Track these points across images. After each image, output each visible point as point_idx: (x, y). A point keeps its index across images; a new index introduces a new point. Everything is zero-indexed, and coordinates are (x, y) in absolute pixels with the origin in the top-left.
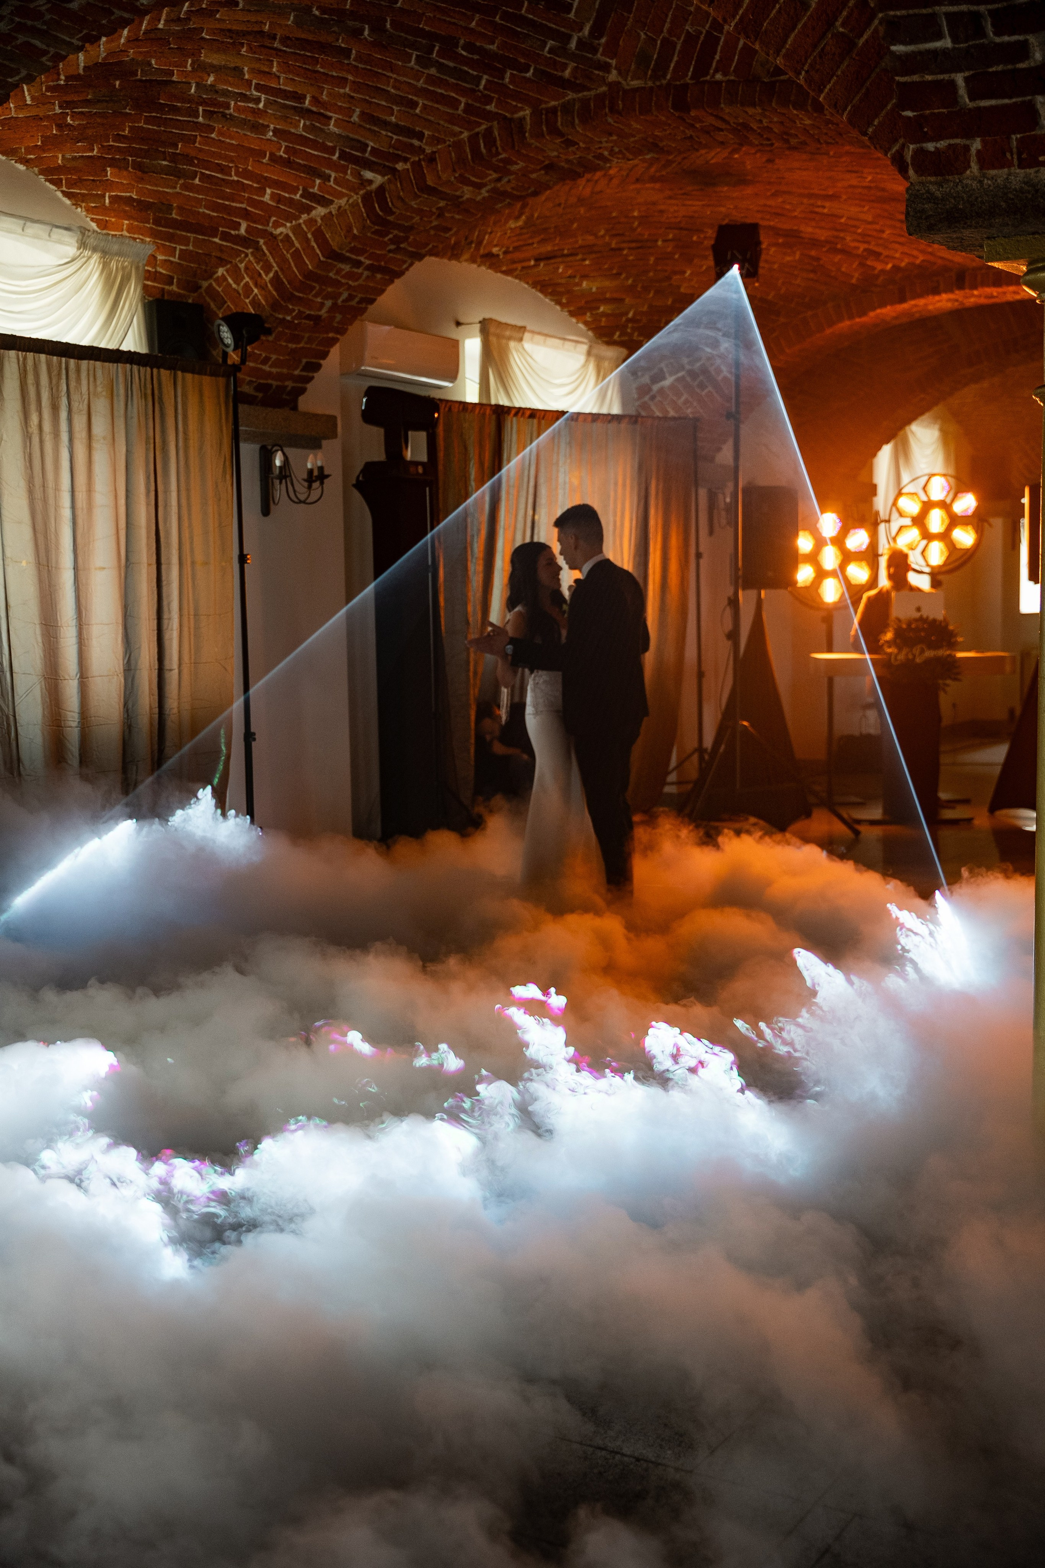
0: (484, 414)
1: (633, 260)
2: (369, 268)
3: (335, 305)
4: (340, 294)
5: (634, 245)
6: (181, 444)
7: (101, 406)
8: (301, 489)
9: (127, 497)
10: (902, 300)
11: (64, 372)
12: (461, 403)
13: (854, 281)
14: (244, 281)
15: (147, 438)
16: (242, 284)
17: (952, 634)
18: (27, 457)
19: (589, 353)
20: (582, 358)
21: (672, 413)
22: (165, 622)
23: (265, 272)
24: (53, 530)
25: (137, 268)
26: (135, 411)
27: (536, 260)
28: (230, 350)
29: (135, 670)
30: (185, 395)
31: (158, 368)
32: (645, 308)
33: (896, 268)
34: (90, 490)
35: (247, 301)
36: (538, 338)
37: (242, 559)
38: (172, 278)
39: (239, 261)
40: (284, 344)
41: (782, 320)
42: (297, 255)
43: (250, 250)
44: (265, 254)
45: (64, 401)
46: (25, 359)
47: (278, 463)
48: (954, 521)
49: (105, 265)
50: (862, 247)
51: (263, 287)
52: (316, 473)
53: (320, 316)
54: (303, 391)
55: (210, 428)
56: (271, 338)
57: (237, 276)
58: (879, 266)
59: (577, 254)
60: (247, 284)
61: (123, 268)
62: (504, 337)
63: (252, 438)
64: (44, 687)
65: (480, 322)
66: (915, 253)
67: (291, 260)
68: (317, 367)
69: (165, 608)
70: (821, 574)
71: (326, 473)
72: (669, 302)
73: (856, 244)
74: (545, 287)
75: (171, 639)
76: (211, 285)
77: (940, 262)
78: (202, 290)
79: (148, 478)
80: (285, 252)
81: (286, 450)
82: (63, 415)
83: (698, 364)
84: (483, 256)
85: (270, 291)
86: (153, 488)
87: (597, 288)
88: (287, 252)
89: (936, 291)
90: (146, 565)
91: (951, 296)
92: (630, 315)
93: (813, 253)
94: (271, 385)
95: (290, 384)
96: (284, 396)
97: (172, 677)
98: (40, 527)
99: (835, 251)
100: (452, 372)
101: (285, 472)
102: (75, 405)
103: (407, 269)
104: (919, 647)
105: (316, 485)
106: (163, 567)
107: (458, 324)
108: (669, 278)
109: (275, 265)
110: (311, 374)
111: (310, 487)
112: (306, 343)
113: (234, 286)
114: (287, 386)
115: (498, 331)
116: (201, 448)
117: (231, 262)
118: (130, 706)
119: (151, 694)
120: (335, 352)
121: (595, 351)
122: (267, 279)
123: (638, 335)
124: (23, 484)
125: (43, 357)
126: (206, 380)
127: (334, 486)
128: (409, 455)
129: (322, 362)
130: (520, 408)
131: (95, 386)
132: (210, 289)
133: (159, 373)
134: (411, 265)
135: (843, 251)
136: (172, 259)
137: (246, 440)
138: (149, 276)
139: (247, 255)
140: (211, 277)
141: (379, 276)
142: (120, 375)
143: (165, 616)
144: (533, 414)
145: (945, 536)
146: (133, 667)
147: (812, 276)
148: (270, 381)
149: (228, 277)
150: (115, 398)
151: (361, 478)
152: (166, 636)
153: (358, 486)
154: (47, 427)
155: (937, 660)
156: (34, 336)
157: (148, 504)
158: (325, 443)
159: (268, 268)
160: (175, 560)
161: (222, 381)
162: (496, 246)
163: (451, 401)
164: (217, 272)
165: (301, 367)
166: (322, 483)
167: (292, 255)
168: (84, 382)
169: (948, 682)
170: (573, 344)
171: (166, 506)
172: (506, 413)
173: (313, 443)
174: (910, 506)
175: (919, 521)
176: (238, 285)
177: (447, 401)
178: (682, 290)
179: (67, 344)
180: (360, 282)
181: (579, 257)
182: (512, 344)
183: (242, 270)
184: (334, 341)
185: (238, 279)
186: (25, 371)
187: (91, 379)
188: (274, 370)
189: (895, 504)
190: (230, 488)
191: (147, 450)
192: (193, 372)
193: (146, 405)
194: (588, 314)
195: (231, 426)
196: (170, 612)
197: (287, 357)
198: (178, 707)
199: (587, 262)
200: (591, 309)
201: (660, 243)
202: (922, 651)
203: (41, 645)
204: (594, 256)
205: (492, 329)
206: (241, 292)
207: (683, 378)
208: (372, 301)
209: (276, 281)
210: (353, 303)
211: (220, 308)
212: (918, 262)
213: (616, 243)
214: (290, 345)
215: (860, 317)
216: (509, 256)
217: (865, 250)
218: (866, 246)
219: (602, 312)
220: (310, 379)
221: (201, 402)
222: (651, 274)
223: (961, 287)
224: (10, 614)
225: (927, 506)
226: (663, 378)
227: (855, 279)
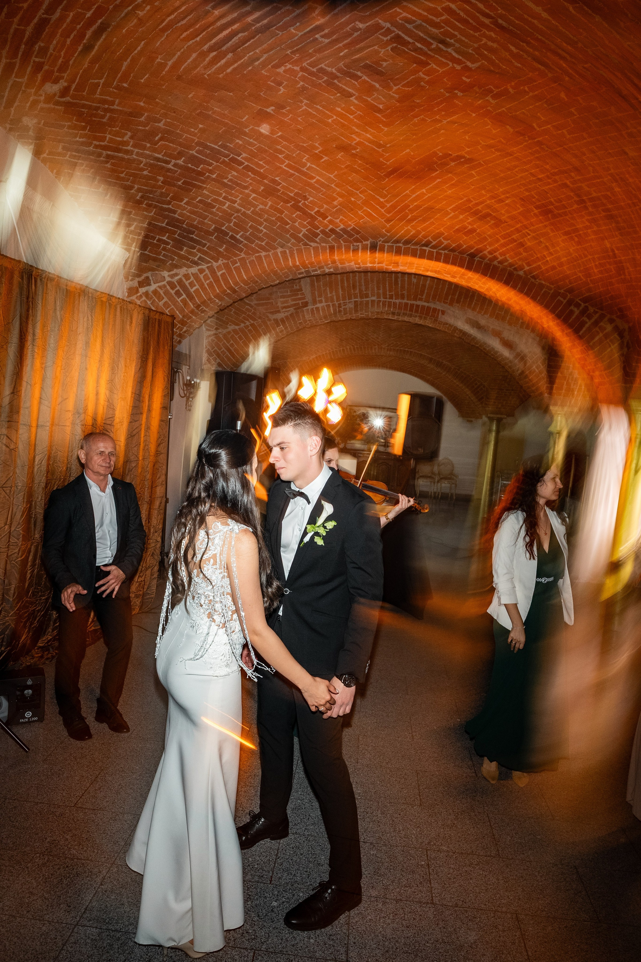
13: (300, 235)
41: (243, 255)
83: (177, 278)
135: (301, 209)
207: (164, 286)
226: (149, 284)
227: (302, 234)
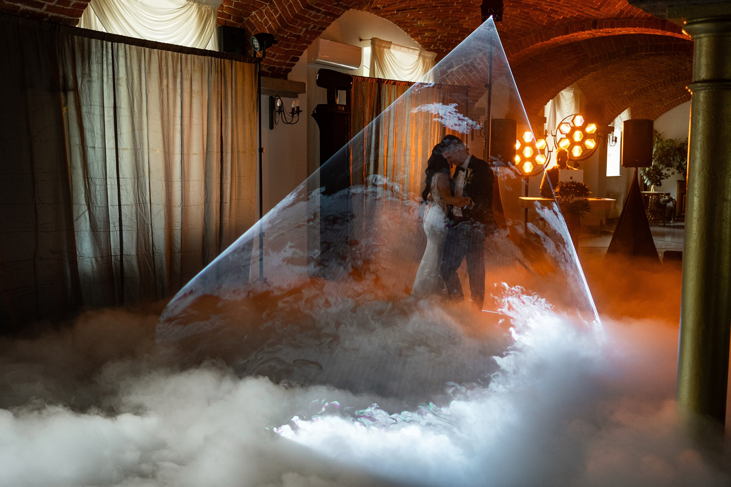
0: (372, 83)
1: (442, 12)
2: (323, 13)
3: (307, 30)
4: (310, 25)
5: (443, 5)
6: (234, 95)
7: (197, 76)
8: (289, 117)
9: (208, 120)
10: (567, 33)
11: (179, 59)
12: (362, 77)
14: (265, 18)
15: (218, 91)
16: (264, 19)
17: (587, 190)
18: (161, 100)
19: (420, 55)
20: (417, 57)
21: (456, 84)
22: (224, 180)
23: (274, 14)
24: (172, 135)
25: (214, 11)
26: (213, 79)
27: (397, 11)
28: (257, 51)
29: (210, 203)
30: (236, 72)
31: (224, 59)
32: (446, 35)
33: (565, 18)
34: (191, 116)
35: (266, 27)
36: (397, 47)
37: (261, 150)
38: (230, 16)
39: (262, 8)
40: (283, 48)
41: (509, 41)
42: (290, 6)
43: (268, 3)
44: (275, 6)
45: (179, 74)
46: (161, 53)
47: (278, 105)
48: (586, 136)
49: (200, 9)
50: (549, 8)
51: (274, 21)
52: (296, 110)
53: (300, 35)
54: (290, 70)
55: (247, 87)
56: (276, 45)
57: (262, 16)
58: (557, 17)
59: (416, 9)
60: (266, 20)
61: (208, 10)
62: (382, 47)
63: (266, 93)
64: (166, 211)
65: (371, 39)
66: (574, 11)
67: (288, 9)
68: (297, 59)
69: (224, 173)
70: (524, 160)
71: (300, 110)
72: (457, 32)
73: (547, 7)
74: (401, 24)
75: (226, 188)
76: (249, 19)
77: (585, 15)
78: (244, 22)
79: (218, 111)
80: (285, 5)
81: (281, 98)
82: (179, 80)
84: (372, 9)
85: (277, 24)
86: (220, 116)
87: (425, 25)
88: (286, 5)
89: (583, 30)
90: (216, 153)
91: (590, 32)
92: (439, 38)
93: (526, 10)
94: (276, 67)
95: (284, 67)
96: (281, 73)
97: (227, 206)
98: (166, 134)
99: (536, 9)
100: (358, 62)
101: (281, 110)
102: (185, 76)
103: (342, 14)
104: (571, 195)
105: (296, 115)
106: (224, 154)
107: (361, 40)
108: (458, 21)
109: (280, 11)
110: (294, 63)
111: (293, 116)
112: (292, 48)
113: (260, 20)
114: (283, 68)
115: (379, 44)
116: (243, 97)
117: (258, 9)
118: (207, 220)
119: (217, 214)
120: (305, 52)
121: (422, 54)
122: (276, 17)
123: (442, 47)
124: (159, 113)
125: (170, 52)
126: (246, 65)
127: (303, 116)
128: (338, 102)
129: (299, 57)
130: (389, 80)
131: (194, 67)
132: (248, 22)
133: (224, 61)
134: (344, 12)
135: (540, 10)
136: (231, 7)
137: (264, 94)
138: (220, 14)
139: (266, 6)
140: (249, 15)
141: (328, 17)
142: (206, 61)
143: (224, 177)
144: (395, 82)
145: (581, 143)
146: (208, 201)
147: (525, 21)
148: (275, 66)
149: (257, 16)
150: (203, 72)
151: (315, 112)
152: (224, 186)
153: (314, 115)
154: (171, 86)
155: (580, 202)
156: (166, 42)
157: (217, 124)
158: (299, 95)
159: (276, 12)
160: (229, 150)
161: (253, 65)
162: (379, 4)
163: (358, 76)
164: (252, 13)
165: (290, 60)
166: (298, 114)
167: (288, 6)
168: (189, 65)
169: (584, 212)
170: (413, 50)
171: (226, 124)
172: (382, 82)
173: (295, 95)
174: (566, 129)
175: (570, 136)
176: (262, 20)
177: (356, 76)
178: (464, 26)
179: (181, 46)
180: (320, 20)
181: (418, 10)
182: (385, 50)
183: (264, 12)
184: (306, 47)
185: (262, 17)
186: (161, 59)
187: (192, 63)
188: (277, 61)
189: (559, 127)
190: (256, 116)
191: (218, 98)
192: (240, 61)
193: (218, 77)
194: (420, 37)
195: (257, 87)
196: (226, 175)
197: (284, 54)
198: (229, 220)
199: (421, 12)
200: (421, 34)
201: (455, 4)
202: (573, 197)
203: (165, 190)
204: (424, 9)
205: (377, 43)
206: (263, 23)
208: (324, 29)
209: (280, 18)
210: (316, 30)
211: (253, 31)
212: (575, 16)
213: (435, 4)
214: (285, 49)
215: (546, 41)
216: (385, 9)
217: (551, 9)
218: (551, 8)
219: (426, 36)
220: (294, 65)
221: (244, 75)
222: (450, 18)
223: (595, 28)
224: (151, 175)
225: (574, 129)
226: (453, 67)
227: (545, 23)
